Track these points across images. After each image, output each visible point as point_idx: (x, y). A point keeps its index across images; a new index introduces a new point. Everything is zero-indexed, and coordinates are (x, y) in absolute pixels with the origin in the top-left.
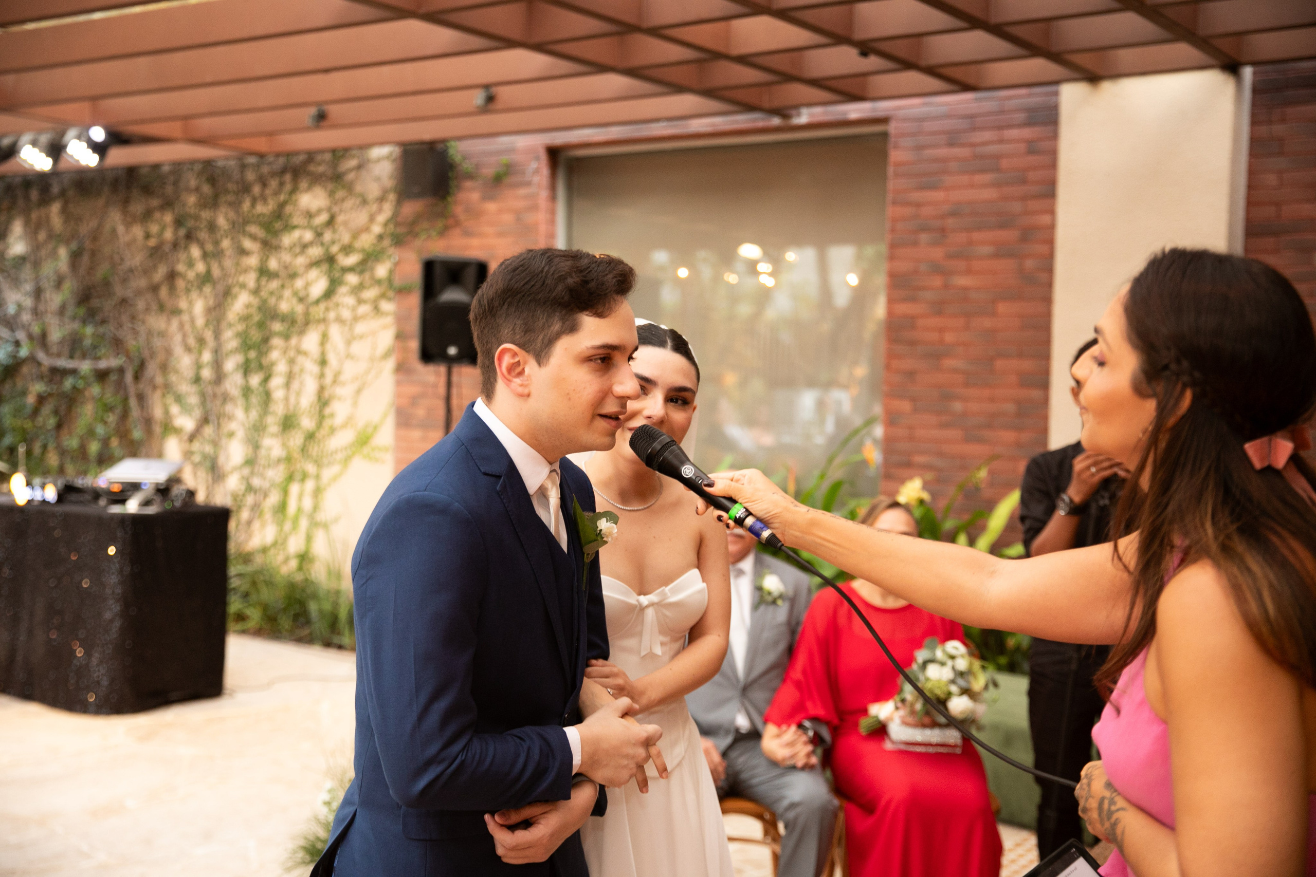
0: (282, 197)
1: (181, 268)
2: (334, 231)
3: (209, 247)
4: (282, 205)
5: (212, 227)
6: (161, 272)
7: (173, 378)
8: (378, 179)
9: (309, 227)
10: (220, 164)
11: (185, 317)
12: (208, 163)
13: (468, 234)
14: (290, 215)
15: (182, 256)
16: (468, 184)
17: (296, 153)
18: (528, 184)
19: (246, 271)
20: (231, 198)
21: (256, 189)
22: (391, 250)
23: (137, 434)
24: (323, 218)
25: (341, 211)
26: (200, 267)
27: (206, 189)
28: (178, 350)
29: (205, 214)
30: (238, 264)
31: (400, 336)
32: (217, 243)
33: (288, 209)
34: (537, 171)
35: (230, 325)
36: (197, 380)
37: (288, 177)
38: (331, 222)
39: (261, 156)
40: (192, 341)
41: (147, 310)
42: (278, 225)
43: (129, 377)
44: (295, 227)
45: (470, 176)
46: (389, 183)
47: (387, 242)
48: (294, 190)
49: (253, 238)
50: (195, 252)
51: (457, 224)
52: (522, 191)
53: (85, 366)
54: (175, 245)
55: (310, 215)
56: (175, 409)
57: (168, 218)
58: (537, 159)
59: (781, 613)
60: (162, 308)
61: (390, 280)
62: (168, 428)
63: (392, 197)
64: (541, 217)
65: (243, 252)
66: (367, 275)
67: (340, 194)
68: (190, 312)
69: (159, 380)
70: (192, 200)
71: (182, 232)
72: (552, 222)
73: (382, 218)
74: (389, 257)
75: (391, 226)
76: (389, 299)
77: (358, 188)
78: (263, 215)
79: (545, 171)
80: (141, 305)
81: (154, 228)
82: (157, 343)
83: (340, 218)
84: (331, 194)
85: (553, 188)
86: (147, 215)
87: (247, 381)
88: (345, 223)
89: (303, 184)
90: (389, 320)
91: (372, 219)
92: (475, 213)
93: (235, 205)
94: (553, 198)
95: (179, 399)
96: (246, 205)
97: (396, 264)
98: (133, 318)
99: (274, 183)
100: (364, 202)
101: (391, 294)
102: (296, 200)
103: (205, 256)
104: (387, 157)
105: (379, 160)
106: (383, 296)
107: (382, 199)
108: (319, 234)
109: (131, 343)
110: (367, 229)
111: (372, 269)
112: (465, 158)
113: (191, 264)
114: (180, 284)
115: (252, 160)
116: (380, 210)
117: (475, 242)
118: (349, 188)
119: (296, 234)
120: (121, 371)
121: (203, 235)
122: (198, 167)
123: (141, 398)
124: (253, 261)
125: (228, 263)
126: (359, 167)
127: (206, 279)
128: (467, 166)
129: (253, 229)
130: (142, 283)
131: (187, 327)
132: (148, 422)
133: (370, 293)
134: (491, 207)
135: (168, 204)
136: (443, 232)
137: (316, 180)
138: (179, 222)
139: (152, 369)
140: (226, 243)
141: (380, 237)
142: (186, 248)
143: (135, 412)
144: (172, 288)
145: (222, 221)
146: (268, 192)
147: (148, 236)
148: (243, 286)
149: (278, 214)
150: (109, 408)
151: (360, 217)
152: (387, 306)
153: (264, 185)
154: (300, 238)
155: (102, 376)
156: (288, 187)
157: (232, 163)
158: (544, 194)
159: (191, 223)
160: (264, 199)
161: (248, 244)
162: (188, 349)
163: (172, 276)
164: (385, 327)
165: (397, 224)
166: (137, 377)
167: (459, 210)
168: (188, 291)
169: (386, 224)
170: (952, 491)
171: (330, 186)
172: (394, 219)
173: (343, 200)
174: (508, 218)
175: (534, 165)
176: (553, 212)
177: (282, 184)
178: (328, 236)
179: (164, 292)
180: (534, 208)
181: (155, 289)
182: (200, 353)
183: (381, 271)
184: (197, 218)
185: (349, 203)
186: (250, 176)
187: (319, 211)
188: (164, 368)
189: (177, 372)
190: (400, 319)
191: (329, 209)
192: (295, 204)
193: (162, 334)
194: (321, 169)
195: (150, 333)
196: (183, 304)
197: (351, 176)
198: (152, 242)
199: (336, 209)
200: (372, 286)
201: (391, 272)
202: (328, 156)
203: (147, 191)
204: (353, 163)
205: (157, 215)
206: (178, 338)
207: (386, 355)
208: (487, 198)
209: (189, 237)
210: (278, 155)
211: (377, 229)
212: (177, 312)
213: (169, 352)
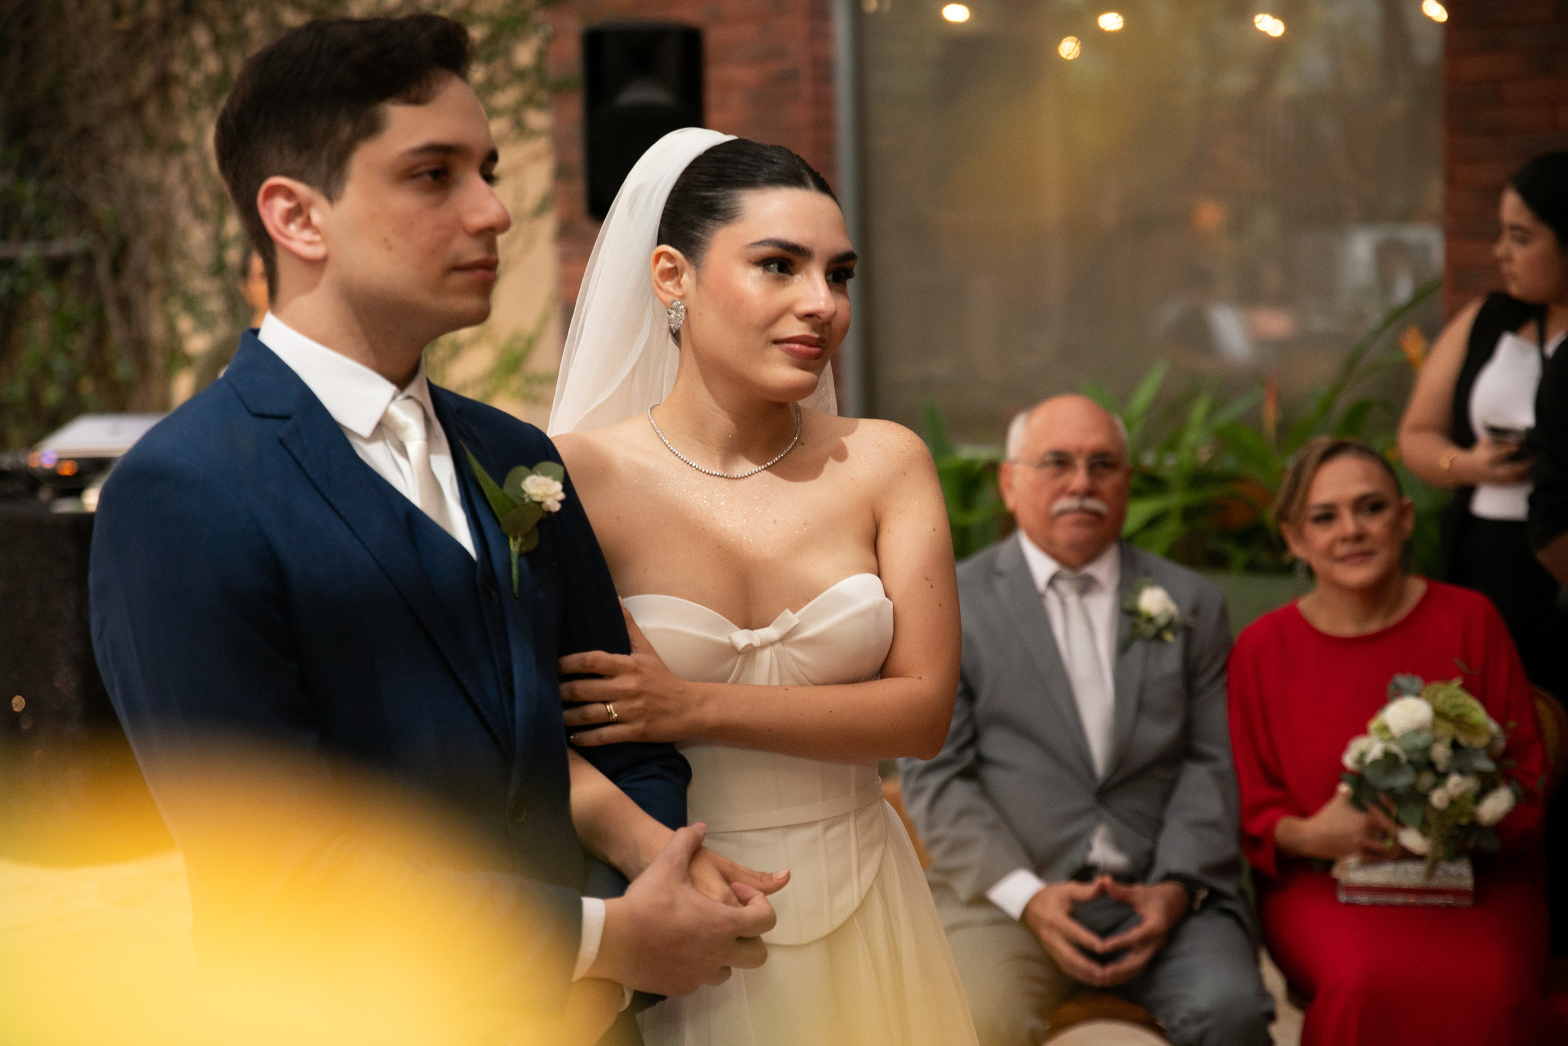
1: (178, 67)
3: (225, 26)
6: (146, 74)
7: (179, 267)
11: (192, 157)
15: (180, 46)
22: (539, 16)
23: (124, 370)
28: (184, 217)
31: (561, 173)
32: (237, 18)
36: (219, 269)
40: (205, 199)
41: (126, 147)
43: (102, 269)
47: (530, 1)
49: (299, 5)
50: (201, 37)
53: (28, 253)
54: (166, 28)
56: (185, 324)
59: (1171, 659)
60: (150, 142)
61: (539, 68)
62: (177, 358)
66: (499, 64)
68: (199, 145)
69: (155, 271)
71: (176, 2)
74: (536, 27)
76: (541, 106)
80: (113, 137)
82: (148, 205)
90: (541, 144)
95: (191, 304)
97: (550, 40)
98: (103, 163)
101: (543, 96)
103: (218, 42)
106: (529, 101)
109: (102, 208)
111: (507, 53)
113: (195, 60)
114: (180, 96)
120: (89, 258)
121: (212, 5)
123: (126, 305)
130: (114, 97)
131: (196, 174)
132: (140, 347)
133: (506, 98)
139: (140, 251)
142: (185, 31)
143: (117, 334)
144: (166, 105)
150: (73, 326)
152: (537, 119)
155: (58, 268)
162: (200, 214)
163: (164, 82)
164: (536, 158)
166: (117, 268)
168: (193, 108)
179: (152, 110)
181: (136, 107)
182: (221, 220)
183: (524, 54)
188: (163, 249)
189: (184, 256)
190: (559, 142)
193: (155, 189)
195: (133, 188)
196: (186, 134)
198: (125, 23)
200: (509, 83)
201: (541, 55)
206: (181, 195)
207: (540, 210)
209: (188, 9)
212: (176, 148)
213: (168, 221)
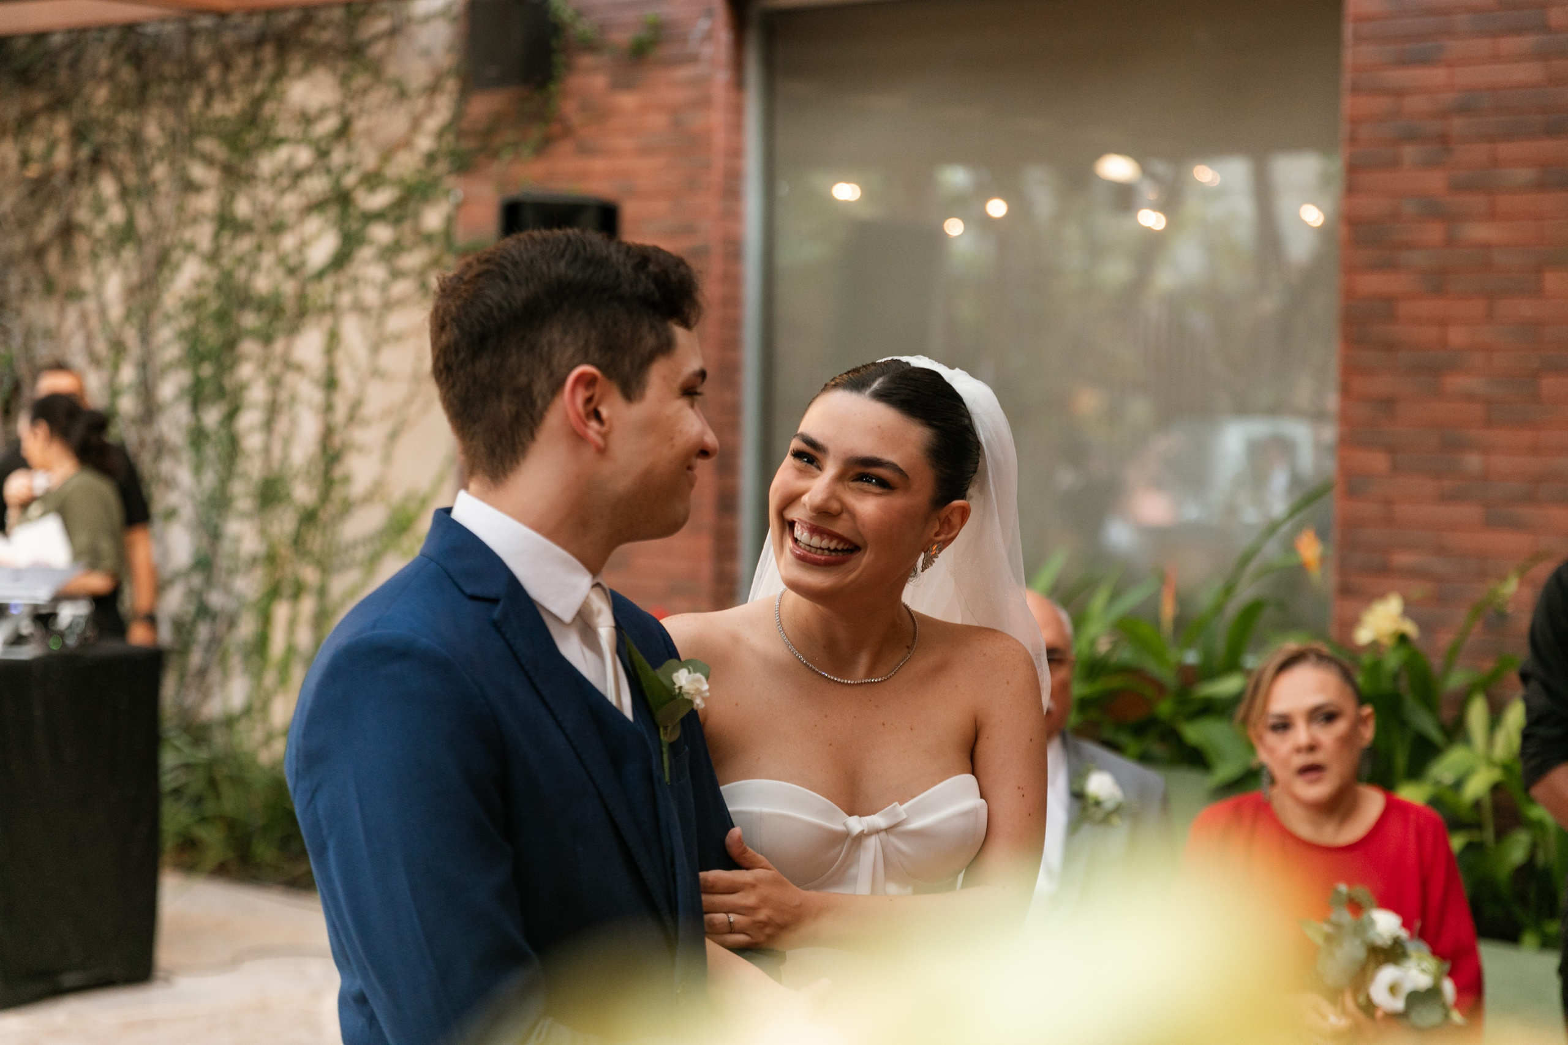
0: (258, 88)
1: (82, 215)
2: (350, 147)
3: (131, 178)
4: (258, 102)
5: (136, 142)
6: (48, 224)
8: (426, 53)
9: (305, 140)
10: (150, 29)
11: (90, 304)
12: (130, 28)
13: (585, 150)
14: (273, 119)
15: (86, 195)
16: (586, 60)
17: (284, 9)
18: (693, 59)
19: (195, 220)
20: (168, 89)
21: (213, 74)
22: (450, 181)
24: (330, 124)
25: (362, 111)
26: (116, 214)
27: (127, 74)
29: (125, 120)
30: (181, 208)
32: (144, 171)
33: (268, 109)
34: (708, 36)
35: (168, 318)
37: (268, 52)
38: (343, 132)
39: (222, 15)
40: (101, 347)
41: (25, 291)
42: (251, 138)
44: (280, 141)
45: (590, 46)
46: (444, 60)
47: (441, 167)
48: (280, 74)
49: (208, 160)
50: (108, 187)
51: (568, 132)
52: (683, 73)
54: (73, 176)
55: (306, 119)
57: (61, 127)
58: (709, 13)
60: (49, 288)
61: (447, 235)
63: (451, 85)
64: (717, 118)
65: (190, 187)
66: (407, 226)
67: (360, 80)
68: (99, 294)
70: (102, 94)
71: (84, 152)
72: (737, 127)
73: (433, 123)
74: (447, 193)
75: (450, 138)
77: (392, 70)
78: (223, 119)
79: (724, 35)
80: (14, 281)
81: (37, 146)
82: (43, 348)
83: (360, 125)
84: (345, 80)
85: (738, 65)
86: (25, 123)
87: (198, 419)
88: (369, 133)
89: (295, 64)
91: (416, 124)
92: (599, 114)
93: (177, 103)
94: (738, 83)
96: (196, 102)
97: (459, 206)
99: (243, 63)
100: (402, 94)
101: (449, 260)
102: (283, 93)
103: (124, 193)
104: (443, 13)
105: (427, 19)
106: (437, 263)
107: (433, 89)
108: (323, 154)
110: (406, 143)
111: (416, 216)
112: (580, 13)
113: (99, 209)
114: (82, 244)
115: (205, 22)
116: (430, 110)
117: (598, 165)
118: (376, 70)
119: (283, 153)
121: (121, 157)
122: (112, 36)
124: (207, 202)
125: (165, 206)
126: (393, 32)
127: (127, 234)
128: (583, 27)
129: (208, 145)
130: (18, 243)
131: (94, 322)
133: (413, 259)
134: (627, 101)
135: (59, 103)
136: (544, 146)
137: (317, 55)
138: (79, 135)
140: (160, 171)
141: (431, 158)
142: (92, 180)
144: (68, 252)
145: (153, 132)
146: (233, 78)
147: (25, 160)
148: (190, 248)
149: (252, 118)
151: (395, 123)
153: (227, 66)
154: (290, 161)
156: (269, 69)
157: (169, 28)
158: (722, 77)
159: (99, 136)
160: (227, 91)
161: (198, 172)
162: (95, 361)
163: (67, 231)
165: (460, 134)
167: (569, 108)
168: (95, 256)
169: (440, 134)
170: (1461, 615)
171: (342, 66)
172: (454, 126)
173: (365, 91)
174: (657, 121)
175: (703, 25)
176: (738, 110)
177: (257, 64)
178: (338, 157)
179: (53, 258)
180: (704, 103)
181: (38, 253)
182: (116, 368)
183: (433, 218)
184: (110, 126)
185: (375, 97)
186: (203, 50)
187: (323, 112)
191: (341, 108)
192: (281, 99)
193: (51, 334)
194: (326, 36)
195: (28, 334)
196: (86, 281)
197: (378, 49)
198: (34, 171)
199: (352, 108)
200: (415, 245)
201: (450, 220)
202: (338, 13)
203: (25, 78)
204: (382, 24)
205: (42, 122)
206: (78, 340)
208: (621, 84)
209: (97, 160)
210: (251, 12)
211: (425, 143)
212: (75, 294)
